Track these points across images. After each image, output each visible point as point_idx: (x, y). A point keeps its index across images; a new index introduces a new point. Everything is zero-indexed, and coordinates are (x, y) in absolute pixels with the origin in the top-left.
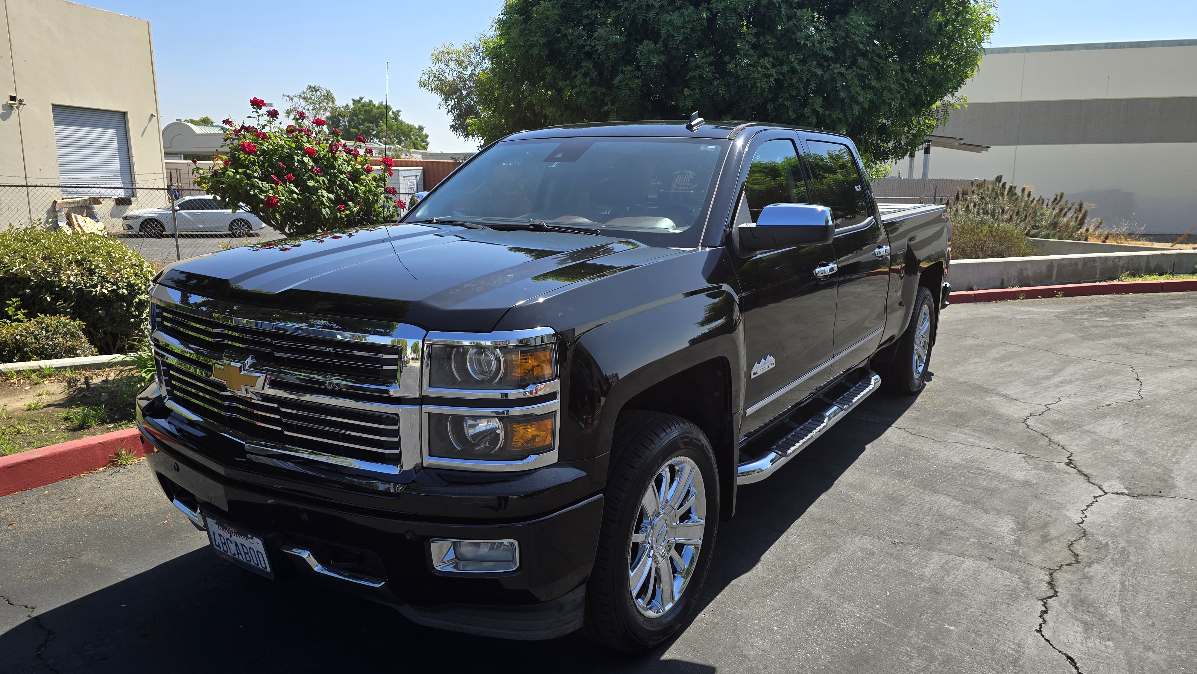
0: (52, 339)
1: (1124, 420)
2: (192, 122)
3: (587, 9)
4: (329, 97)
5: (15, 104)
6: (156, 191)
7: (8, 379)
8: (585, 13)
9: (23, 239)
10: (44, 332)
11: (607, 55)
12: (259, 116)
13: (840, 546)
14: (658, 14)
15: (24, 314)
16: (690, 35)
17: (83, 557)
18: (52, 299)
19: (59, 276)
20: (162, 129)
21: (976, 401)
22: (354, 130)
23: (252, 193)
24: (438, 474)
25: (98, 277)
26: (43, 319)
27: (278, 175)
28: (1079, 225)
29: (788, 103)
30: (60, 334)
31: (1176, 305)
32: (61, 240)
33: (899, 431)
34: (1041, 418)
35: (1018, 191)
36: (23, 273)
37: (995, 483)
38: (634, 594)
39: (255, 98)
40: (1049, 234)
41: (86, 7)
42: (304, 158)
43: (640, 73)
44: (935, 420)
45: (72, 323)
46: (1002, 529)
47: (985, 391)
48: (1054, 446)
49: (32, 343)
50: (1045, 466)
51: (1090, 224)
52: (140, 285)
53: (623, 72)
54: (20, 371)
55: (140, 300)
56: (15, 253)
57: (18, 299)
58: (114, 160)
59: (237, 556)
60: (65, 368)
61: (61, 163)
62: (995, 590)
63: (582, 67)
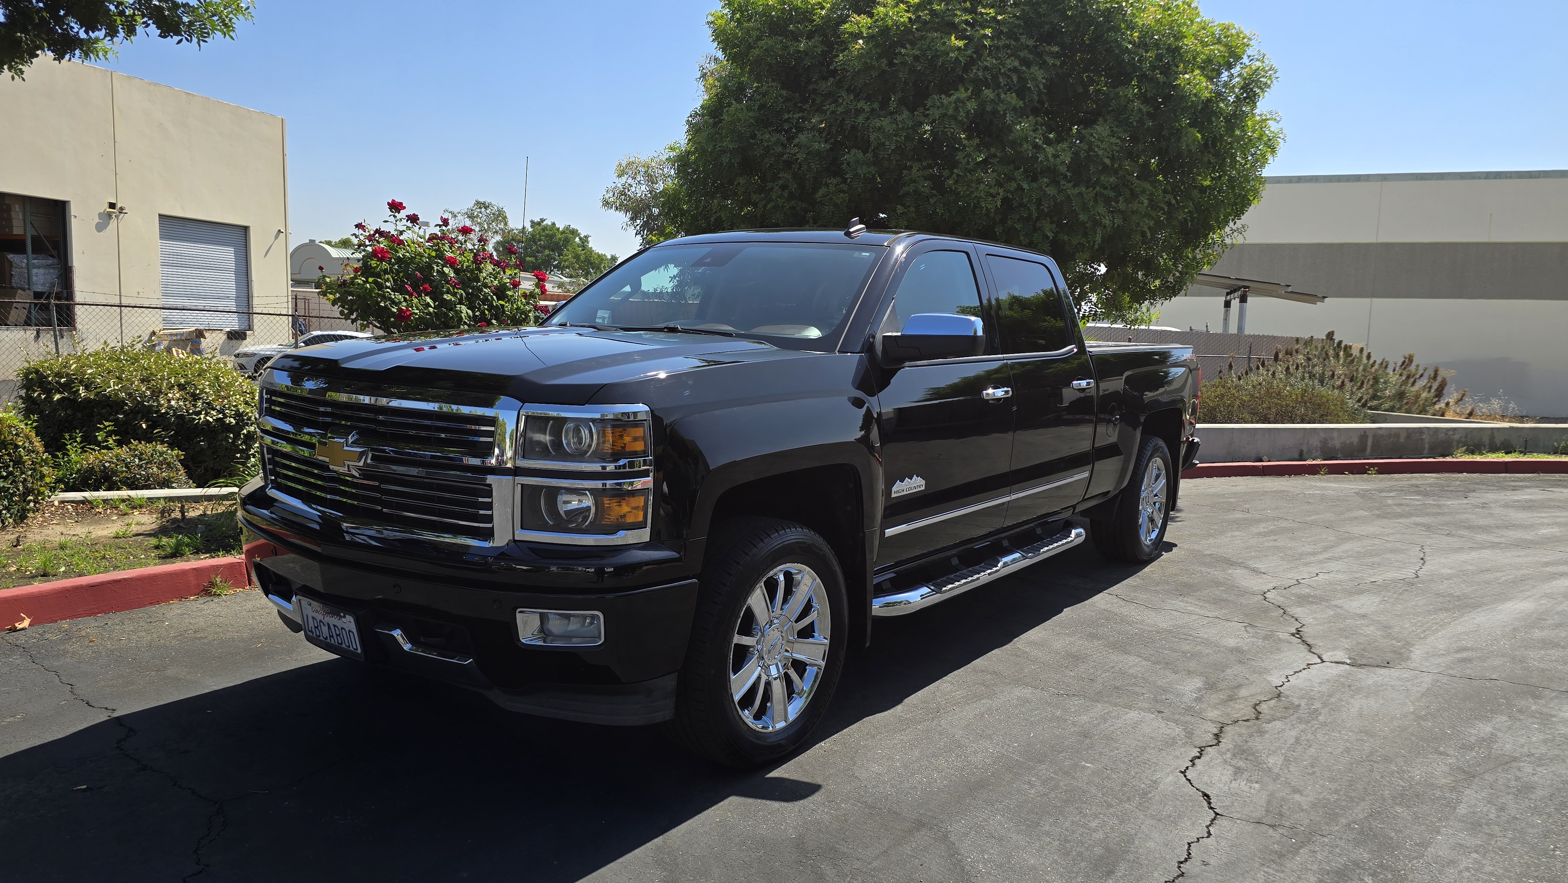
0: (145, 469)
1: (1384, 597)
2: (329, 243)
3: (789, 112)
4: (500, 216)
5: (114, 213)
6: (277, 318)
7: (93, 508)
8: (786, 116)
9: (119, 358)
10: (137, 460)
11: (808, 165)
12: (396, 221)
13: (997, 694)
14: (868, 119)
15: (115, 441)
16: (904, 145)
17: (169, 671)
18: (148, 426)
19: (158, 401)
20: (290, 251)
21: (1217, 574)
22: (530, 259)
23: (382, 304)
24: (528, 548)
25: (203, 404)
26: (136, 446)
27: (415, 287)
28: (1436, 396)
29: (1018, 226)
30: (155, 463)
31: (1515, 486)
32: (162, 361)
33: (1110, 596)
34: (1285, 591)
35: (1355, 352)
36: (116, 395)
37: (1199, 648)
38: (737, 698)
39: (393, 201)
40: (1394, 407)
41: (209, 99)
42: (445, 269)
43: (846, 186)
44: (1158, 588)
45: (169, 451)
46: (1187, 688)
47: (1230, 563)
48: (1287, 618)
49: (122, 472)
50: (1267, 635)
51: (1451, 396)
52: (250, 414)
53: (827, 185)
54: (107, 500)
55: (249, 432)
56: (109, 373)
57: (111, 423)
58: (229, 284)
59: (328, 640)
60: (159, 498)
61: (165, 286)
62: (1152, 738)
63: (780, 178)
